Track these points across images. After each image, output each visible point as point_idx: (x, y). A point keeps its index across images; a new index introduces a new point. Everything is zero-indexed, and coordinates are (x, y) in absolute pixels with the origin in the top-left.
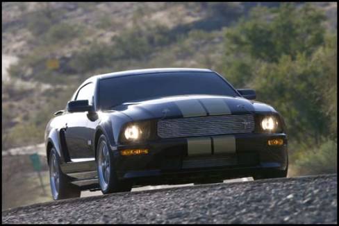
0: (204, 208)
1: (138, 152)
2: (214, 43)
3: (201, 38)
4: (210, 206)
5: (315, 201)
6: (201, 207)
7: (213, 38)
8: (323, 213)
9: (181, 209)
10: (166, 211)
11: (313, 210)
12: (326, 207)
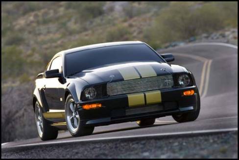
1: (94, 106)
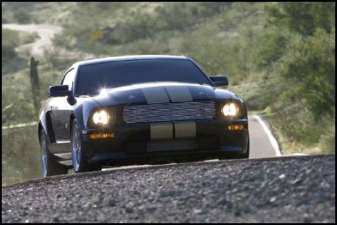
0: (197, 186)
2: (257, 15)
3: (245, 10)
4: (204, 184)
5: (305, 182)
6: (195, 185)
7: (256, 10)
8: (310, 194)
9: (176, 187)
10: (161, 189)
11: (300, 191)
12: (314, 188)
